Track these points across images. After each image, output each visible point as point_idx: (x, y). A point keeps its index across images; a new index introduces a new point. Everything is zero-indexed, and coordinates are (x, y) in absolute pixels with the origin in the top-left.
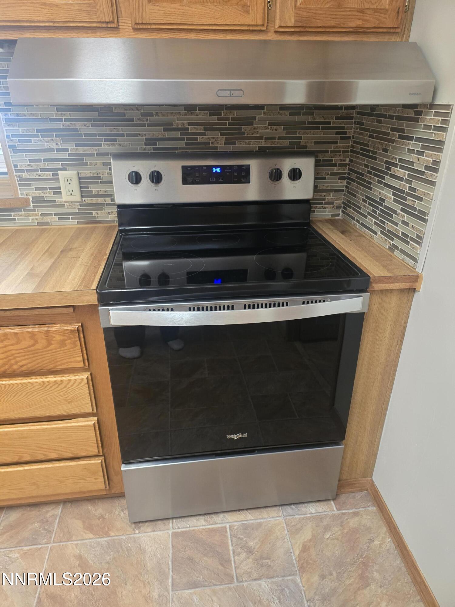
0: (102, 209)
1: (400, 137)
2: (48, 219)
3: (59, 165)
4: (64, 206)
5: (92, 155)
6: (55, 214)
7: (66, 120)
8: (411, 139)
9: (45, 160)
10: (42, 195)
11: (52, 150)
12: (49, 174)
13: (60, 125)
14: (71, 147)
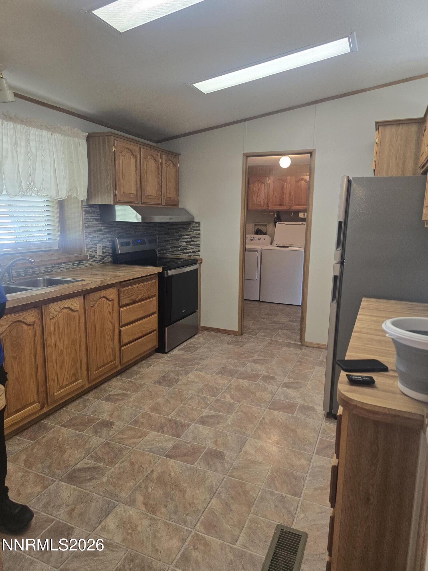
0: (106, 258)
1: (183, 229)
2: (92, 263)
3: (97, 242)
4: (96, 257)
5: (105, 238)
6: (95, 261)
7: (100, 227)
8: (189, 229)
9: (94, 241)
10: (92, 254)
11: (95, 237)
12: (94, 246)
13: (98, 229)
14: (100, 236)
